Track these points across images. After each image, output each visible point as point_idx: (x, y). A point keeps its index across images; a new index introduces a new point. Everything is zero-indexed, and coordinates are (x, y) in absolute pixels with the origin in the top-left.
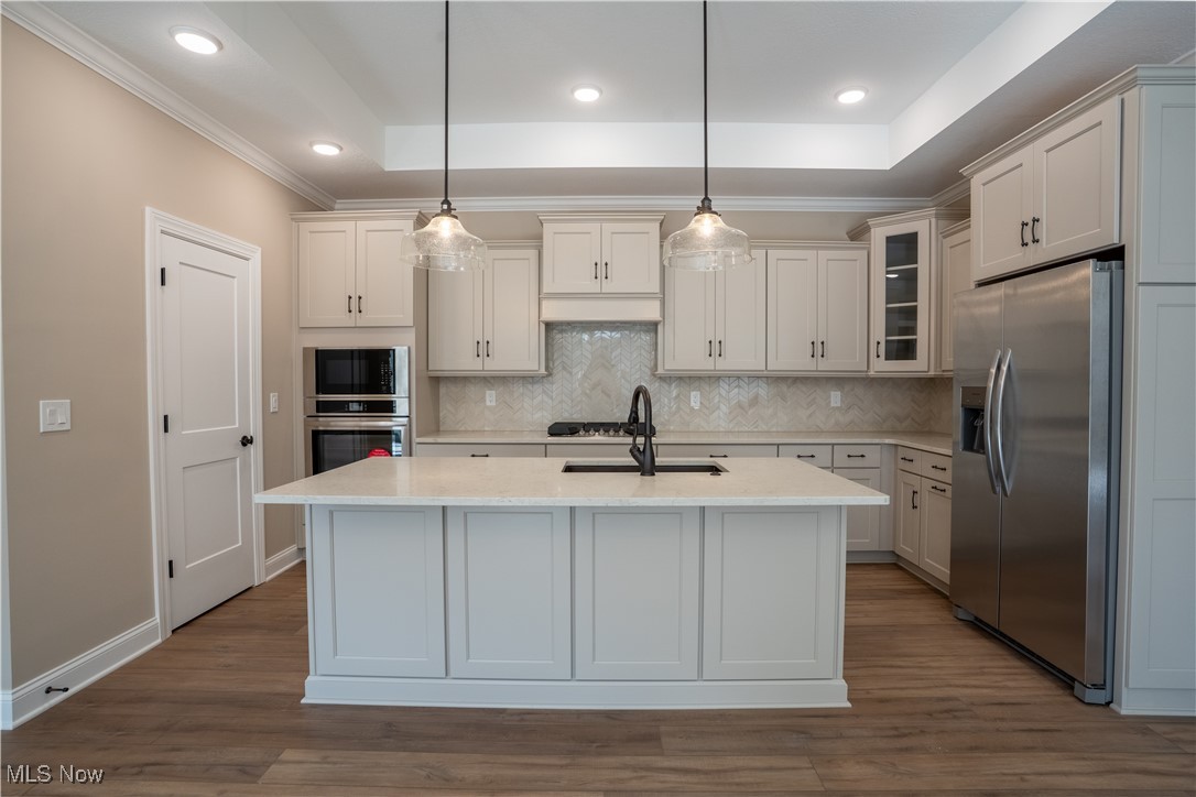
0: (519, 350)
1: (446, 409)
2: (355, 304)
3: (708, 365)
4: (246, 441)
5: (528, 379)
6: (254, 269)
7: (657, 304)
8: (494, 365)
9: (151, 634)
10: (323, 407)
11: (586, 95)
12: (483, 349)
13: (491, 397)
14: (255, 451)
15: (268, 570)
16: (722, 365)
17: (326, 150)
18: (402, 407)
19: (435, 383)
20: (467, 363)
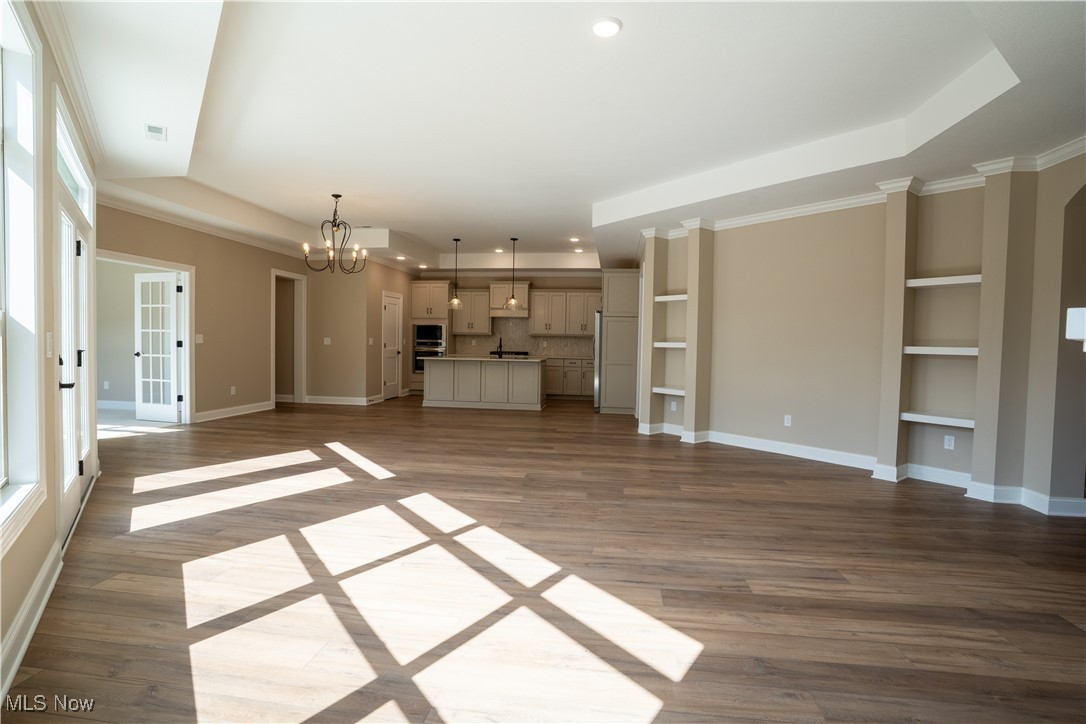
0: (483, 327)
1: (458, 345)
2: (429, 311)
3: (545, 332)
4: (399, 353)
5: (486, 336)
6: (401, 301)
7: (527, 312)
8: (474, 331)
9: (381, 398)
10: (419, 344)
11: (499, 251)
12: (471, 325)
13: (474, 342)
14: (400, 355)
15: (403, 393)
16: (550, 332)
17: (423, 267)
18: (444, 344)
19: (454, 337)
20: (465, 330)
